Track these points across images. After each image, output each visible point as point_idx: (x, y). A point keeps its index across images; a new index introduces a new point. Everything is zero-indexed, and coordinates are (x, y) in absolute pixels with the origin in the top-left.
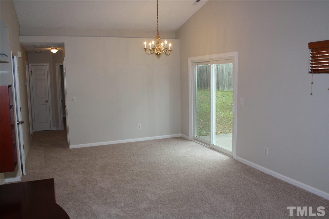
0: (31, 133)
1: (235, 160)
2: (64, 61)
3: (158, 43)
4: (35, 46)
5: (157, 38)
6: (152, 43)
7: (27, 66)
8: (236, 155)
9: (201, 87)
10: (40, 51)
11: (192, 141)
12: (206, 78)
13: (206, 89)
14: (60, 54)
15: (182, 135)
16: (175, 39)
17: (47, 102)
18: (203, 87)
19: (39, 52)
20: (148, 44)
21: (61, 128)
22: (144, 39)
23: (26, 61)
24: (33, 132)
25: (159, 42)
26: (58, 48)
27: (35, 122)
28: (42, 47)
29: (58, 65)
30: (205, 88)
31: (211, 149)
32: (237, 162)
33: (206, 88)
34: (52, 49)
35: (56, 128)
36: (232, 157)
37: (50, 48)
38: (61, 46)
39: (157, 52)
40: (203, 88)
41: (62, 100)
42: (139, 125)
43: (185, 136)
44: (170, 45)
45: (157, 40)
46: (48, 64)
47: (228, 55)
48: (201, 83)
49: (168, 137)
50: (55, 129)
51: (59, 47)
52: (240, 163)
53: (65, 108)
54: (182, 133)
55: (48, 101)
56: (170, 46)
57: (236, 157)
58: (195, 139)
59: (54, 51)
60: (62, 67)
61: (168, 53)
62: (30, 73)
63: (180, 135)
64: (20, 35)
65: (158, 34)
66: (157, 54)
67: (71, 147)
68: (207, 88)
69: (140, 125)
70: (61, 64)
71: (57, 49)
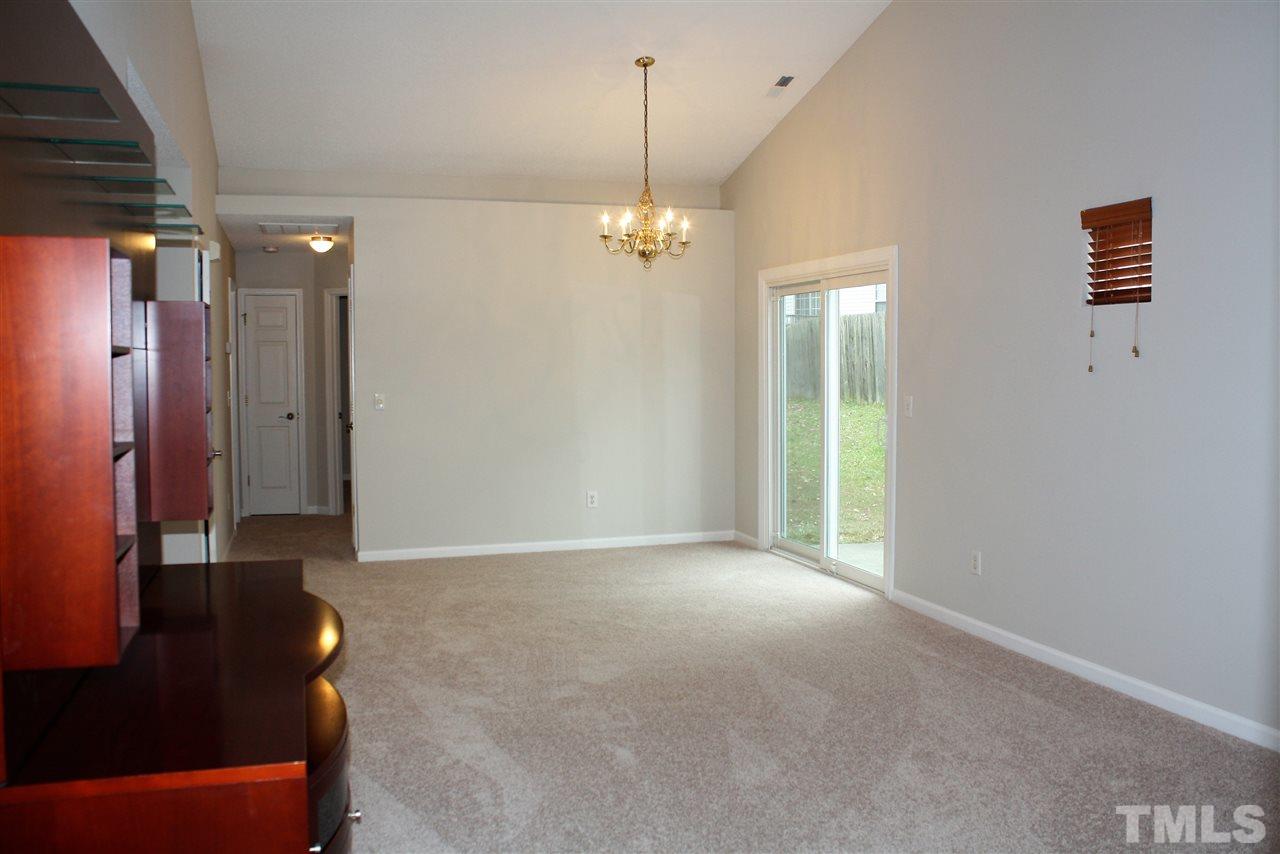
0: (236, 519)
1: (891, 602)
2: (350, 276)
3: (646, 217)
4: (263, 229)
5: (644, 203)
6: (627, 219)
7: (231, 294)
8: (895, 587)
9: (852, 394)
10: (277, 248)
11: (767, 551)
12: (868, 359)
13: (870, 400)
14: (341, 257)
15: (739, 533)
16: (721, 208)
17: (290, 416)
18: (858, 394)
19: (271, 249)
20: (614, 221)
21: (334, 508)
22: (603, 206)
23: (230, 279)
24: (242, 518)
25: (650, 215)
26: (334, 238)
27: (249, 484)
28: (283, 231)
29: (332, 295)
30: (867, 399)
31: (822, 573)
32: (896, 607)
33: (870, 397)
34: (313, 239)
35: (316, 507)
36: (881, 593)
37: (308, 238)
38: (345, 227)
39: (641, 248)
40: (858, 397)
41: (340, 414)
42: (590, 493)
43: (749, 538)
44: (685, 225)
45: (645, 209)
46: (299, 292)
47: (869, 257)
48: (851, 379)
49: (688, 541)
50: (312, 510)
51: (336, 231)
52: (903, 608)
53: (349, 432)
54: (736, 529)
55: (296, 417)
56: (685, 230)
57: (892, 592)
58: (777, 547)
59: (321, 246)
60: (344, 299)
61: (676, 249)
62: (241, 319)
63: (730, 534)
64: (217, 193)
65: (647, 191)
66: (643, 254)
67: (363, 556)
68: (874, 399)
69: (595, 494)
70: (342, 292)
71: (330, 239)
